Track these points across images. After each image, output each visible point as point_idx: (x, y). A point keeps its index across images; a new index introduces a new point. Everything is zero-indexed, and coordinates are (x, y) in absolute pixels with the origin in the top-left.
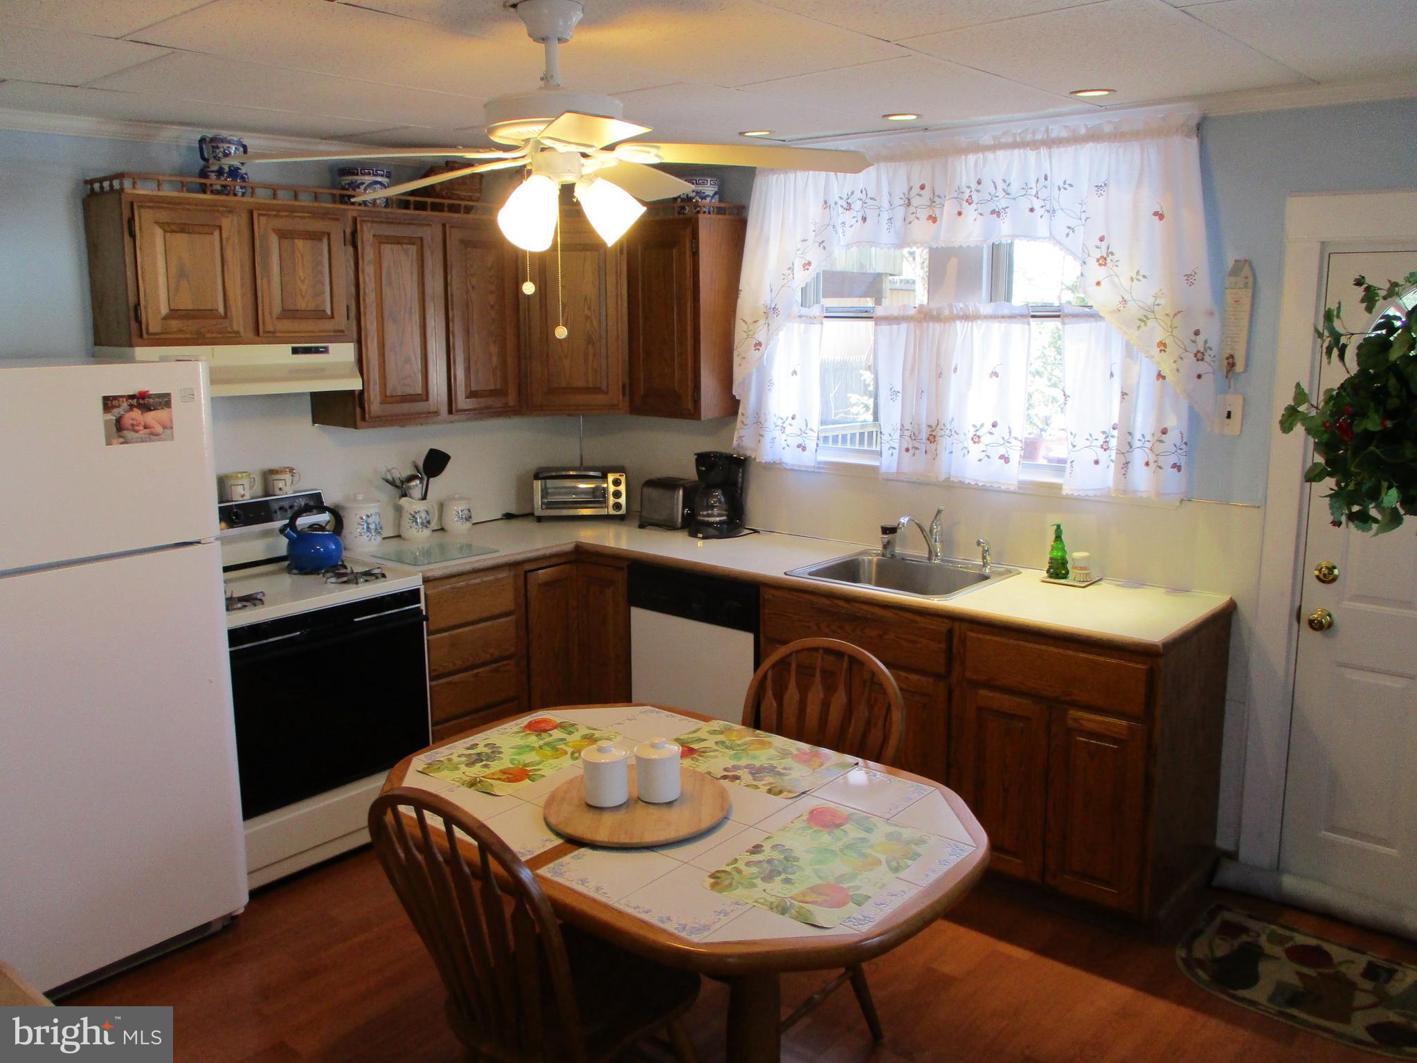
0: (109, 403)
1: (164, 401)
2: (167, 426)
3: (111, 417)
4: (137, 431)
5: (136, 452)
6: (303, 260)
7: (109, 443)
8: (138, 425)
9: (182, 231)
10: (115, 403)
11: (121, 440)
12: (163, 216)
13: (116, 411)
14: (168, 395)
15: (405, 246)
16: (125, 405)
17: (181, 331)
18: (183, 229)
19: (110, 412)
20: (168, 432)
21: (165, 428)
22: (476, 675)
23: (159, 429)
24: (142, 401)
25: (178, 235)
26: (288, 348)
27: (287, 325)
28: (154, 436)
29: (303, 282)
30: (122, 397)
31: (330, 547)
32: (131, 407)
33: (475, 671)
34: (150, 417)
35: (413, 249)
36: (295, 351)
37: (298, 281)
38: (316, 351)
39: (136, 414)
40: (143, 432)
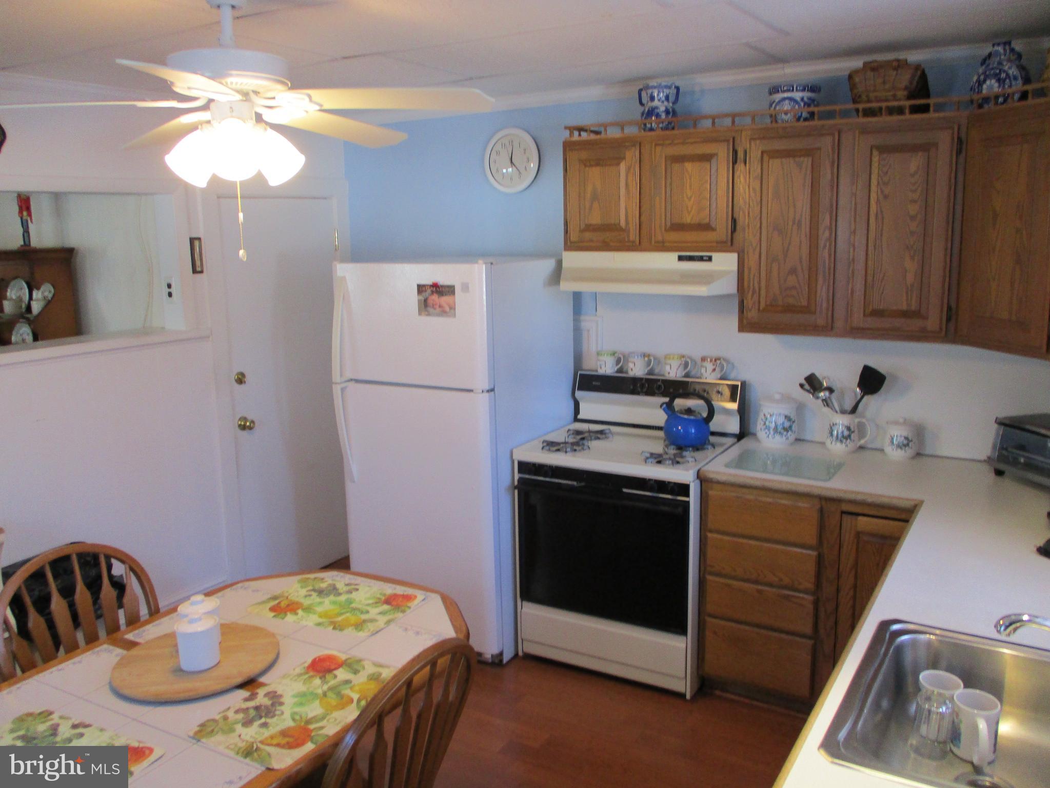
0: (421, 288)
1: (449, 290)
2: (452, 308)
3: (422, 298)
4: (435, 309)
5: (434, 322)
6: (690, 179)
7: (420, 314)
8: (436, 304)
9: (597, 165)
10: (424, 289)
11: (426, 313)
12: (584, 155)
13: (424, 294)
14: (453, 287)
15: (797, 159)
16: (429, 291)
17: (591, 241)
18: (598, 163)
19: (421, 295)
20: (452, 311)
21: (451, 308)
22: (759, 591)
23: (447, 309)
24: (436, 288)
25: (594, 169)
26: (674, 256)
27: (674, 236)
28: (443, 313)
29: (689, 199)
30: (428, 285)
31: (690, 430)
32: (433, 292)
33: (760, 587)
34: (445, 300)
35: (807, 162)
36: (681, 258)
37: (685, 199)
38: (701, 259)
39: (435, 297)
40: (438, 310)
